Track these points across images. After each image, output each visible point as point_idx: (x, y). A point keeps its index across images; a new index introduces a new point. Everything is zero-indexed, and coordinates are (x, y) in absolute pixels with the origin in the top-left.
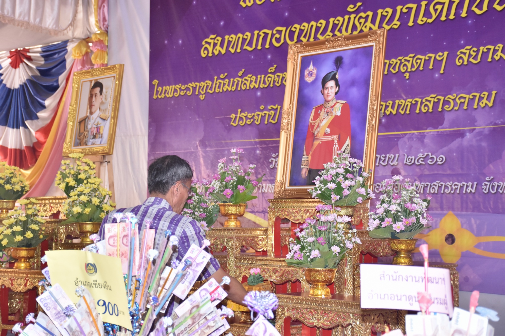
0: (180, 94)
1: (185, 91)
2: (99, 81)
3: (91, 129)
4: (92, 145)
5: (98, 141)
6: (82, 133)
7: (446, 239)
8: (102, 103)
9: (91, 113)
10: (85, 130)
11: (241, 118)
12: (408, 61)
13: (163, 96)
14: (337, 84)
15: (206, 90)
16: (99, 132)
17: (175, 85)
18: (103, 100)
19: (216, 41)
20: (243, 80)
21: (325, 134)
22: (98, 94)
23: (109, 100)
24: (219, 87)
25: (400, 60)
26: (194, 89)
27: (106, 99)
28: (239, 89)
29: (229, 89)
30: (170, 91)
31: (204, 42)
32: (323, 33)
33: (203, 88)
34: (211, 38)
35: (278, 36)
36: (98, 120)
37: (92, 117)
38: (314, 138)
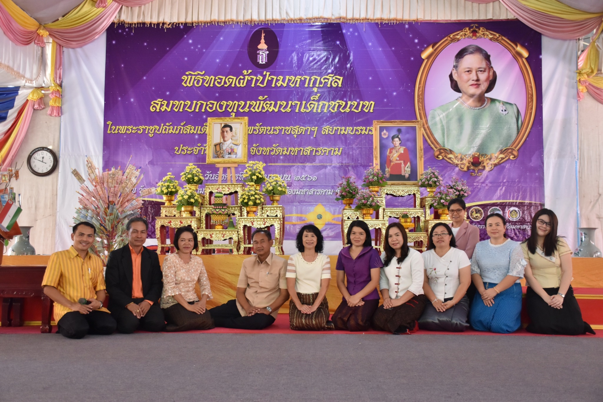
0: (131, 132)
1: (136, 131)
2: (227, 124)
3: (226, 149)
5: (233, 156)
7: (318, 216)
9: (224, 141)
10: (220, 150)
11: (183, 150)
12: (296, 129)
13: (116, 132)
14: (400, 140)
15: (155, 131)
16: (234, 151)
17: (128, 126)
18: (234, 134)
19: (163, 103)
20: (185, 128)
21: (396, 160)
22: (229, 131)
23: (238, 135)
24: (165, 130)
25: (291, 128)
28: (181, 133)
29: (174, 132)
30: (123, 129)
31: (152, 103)
32: (243, 108)
33: (152, 130)
34: (159, 101)
35: (211, 106)
36: (232, 145)
37: (225, 143)
38: (391, 161)
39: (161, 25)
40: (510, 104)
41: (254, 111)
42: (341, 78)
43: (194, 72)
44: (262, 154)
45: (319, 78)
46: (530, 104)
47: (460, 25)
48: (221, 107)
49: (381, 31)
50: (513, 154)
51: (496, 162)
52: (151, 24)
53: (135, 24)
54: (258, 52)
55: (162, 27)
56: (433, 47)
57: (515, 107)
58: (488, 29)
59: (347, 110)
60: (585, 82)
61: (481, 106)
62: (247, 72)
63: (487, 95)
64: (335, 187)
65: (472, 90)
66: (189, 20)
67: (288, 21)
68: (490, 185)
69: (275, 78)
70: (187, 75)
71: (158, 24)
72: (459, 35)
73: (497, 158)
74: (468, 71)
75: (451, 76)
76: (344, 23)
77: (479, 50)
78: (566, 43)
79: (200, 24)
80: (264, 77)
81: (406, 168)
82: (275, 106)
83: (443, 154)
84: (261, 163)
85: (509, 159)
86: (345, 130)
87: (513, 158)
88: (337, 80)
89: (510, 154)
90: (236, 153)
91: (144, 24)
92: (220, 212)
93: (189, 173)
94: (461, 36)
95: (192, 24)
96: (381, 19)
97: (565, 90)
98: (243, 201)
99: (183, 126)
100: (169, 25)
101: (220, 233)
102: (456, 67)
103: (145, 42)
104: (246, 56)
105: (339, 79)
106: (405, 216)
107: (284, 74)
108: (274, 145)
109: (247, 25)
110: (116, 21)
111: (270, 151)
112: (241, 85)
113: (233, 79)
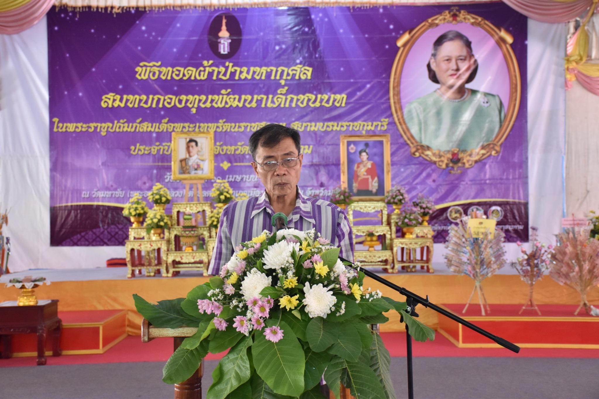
1: (87, 129)
2: (193, 138)
3: (192, 165)
4: (194, 174)
5: (199, 172)
9: (190, 156)
10: (186, 165)
11: (139, 150)
13: (64, 130)
14: (367, 154)
16: (200, 167)
18: (200, 149)
19: (115, 98)
20: (141, 125)
21: (364, 175)
22: (194, 146)
25: (257, 124)
26: (96, 128)
29: (129, 130)
30: (71, 127)
31: (104, 97)
32: (205, 103)
33: (104, 128)
34: (111, 95)
35: (169, 101)
36: (198, 160)
37: (191, 158)
38: (358, 176)
39: (109, 9)
40: (493, 95)
41: (216, 106)
42: (311, 69)
43: (149, 62)
44: (226, 154)
45: (286, 69)
46: (514, 95)
47: (439, 9)
48: (180, 101)
49: (353, 16)
50: (495, 150)
51: (477, 158)
52: (97, 8)
53: (80, 8)
54: (219, 40)
55: (111, 12)
56: (410, 33)
57: (497, 99)
58: (469, 12)
59: (317, 104)
60: (573, 70)
61: (461, 98)
62: (208, 63)
63: (468, 86)
64: (305, 188)
65: (451, 81)
66: (141, 4)
67: (251, 5)
68: (469, 183)
69: (238, 69)
70: (142, 67)
71: (106, 8)
72: (438, 19)
73: (478, 154)
74: (447, 60)
75: (429, 66)
76: (313, 7)
77: (459, 36)
78: (555, 26)
79: (154, 9)
80: (227, 68)
81: (373, 184)
82: (239, 101)
83: (420, 151)
84: (225, 163)
85: (490, 155)
86: (315, 126)
87: (495, 153)
88: (306, 72)
89: (492, 150)
90: (202, 169)
91: (90, 7)
92: (190, 235)
93: (156, 194)
94: (440, 20)
95: (145, 8)
96: (353, 2)
97: (552, 78)
98: (212, 223)
99: (140, 123)
100: (118, 9)
101: (190, 254)
102: (434, 55)
103: (93, 28)
104: (206, 45)
105: (308, 71)
106: (371, 234)
107: (248, 65)
108: (239, 144)
109: (207, 10)
110: (57, 4)
111: (235, 150)
112: (202, 78)
113: (192, 71)
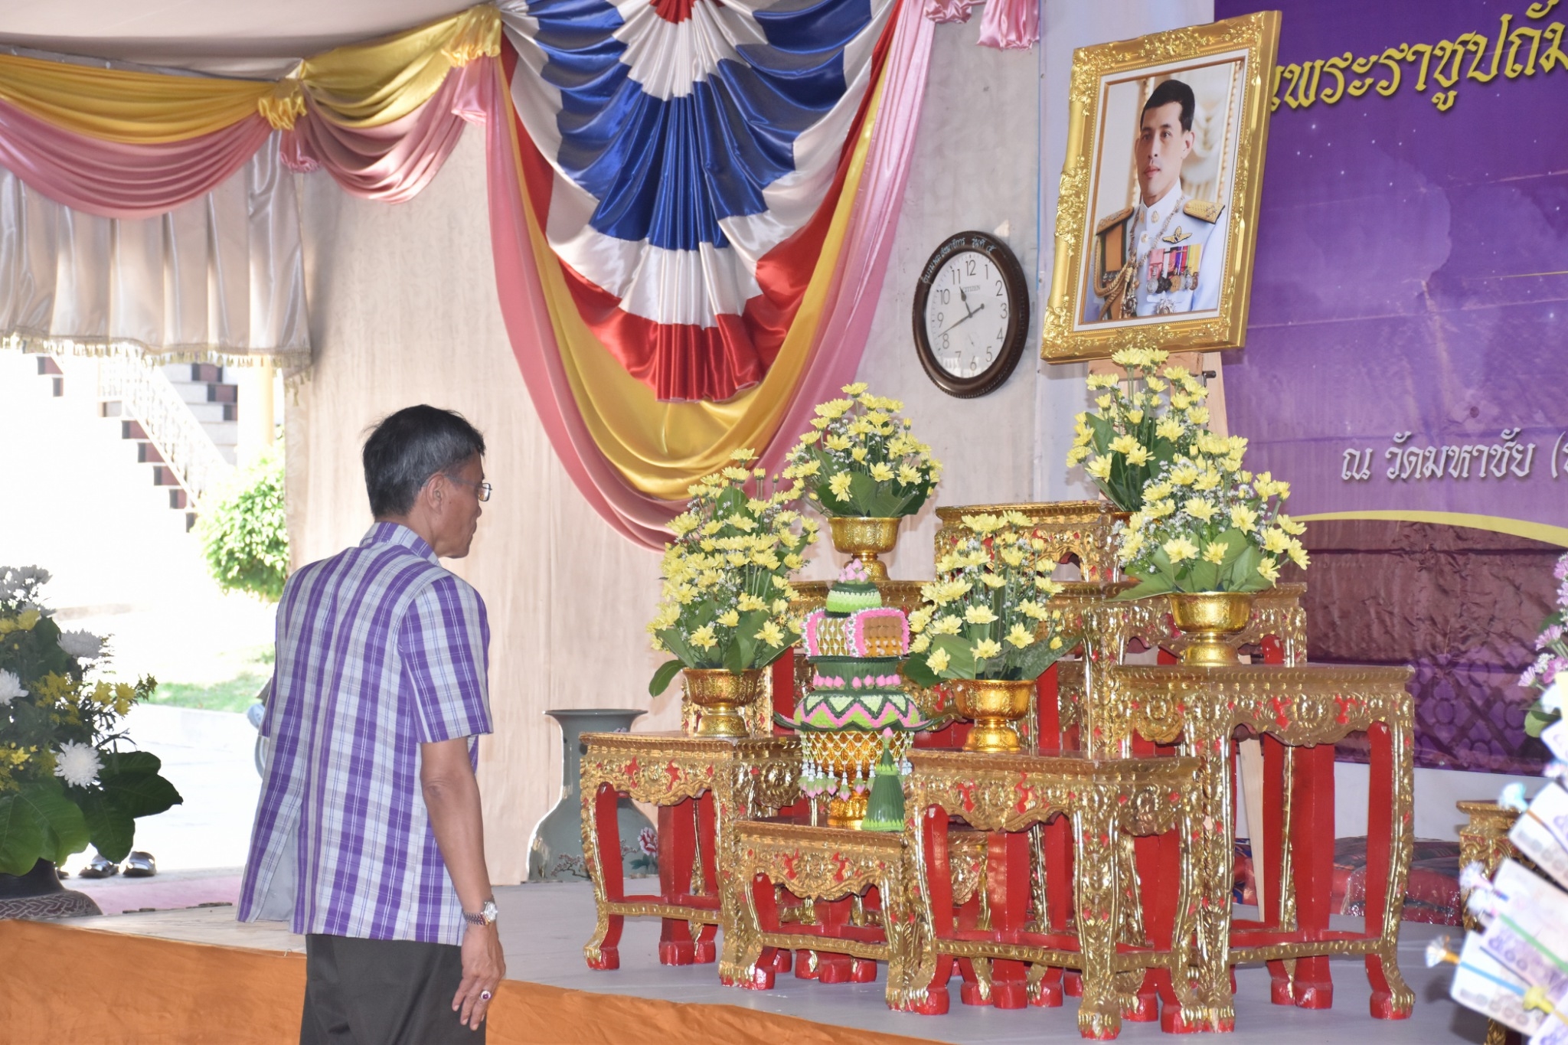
0: (1345, 95)
1: (1369, 81)
2: (1174, 77)
3: (1149, 255)
4: (1155, 314)
5: (1179, 299)
6: (1115, 272)
8: (1192, 160)
9: (1148, 199)
10: (1123, 262)
15: (1463, 70)
16: (1184, 268)
17: (1326, 57)
18: (1197, 148)
22: (1176, 125)
23: (1218, 147)
24: (1521, 57)
26: (1410, 69)
27: (1207, 144)
30: (1303, 82)
33: (1449, 63)
36: (1180, 223)
37: (1150, 212)
101: (828, 849)
